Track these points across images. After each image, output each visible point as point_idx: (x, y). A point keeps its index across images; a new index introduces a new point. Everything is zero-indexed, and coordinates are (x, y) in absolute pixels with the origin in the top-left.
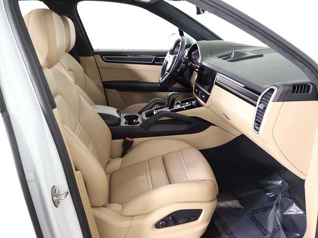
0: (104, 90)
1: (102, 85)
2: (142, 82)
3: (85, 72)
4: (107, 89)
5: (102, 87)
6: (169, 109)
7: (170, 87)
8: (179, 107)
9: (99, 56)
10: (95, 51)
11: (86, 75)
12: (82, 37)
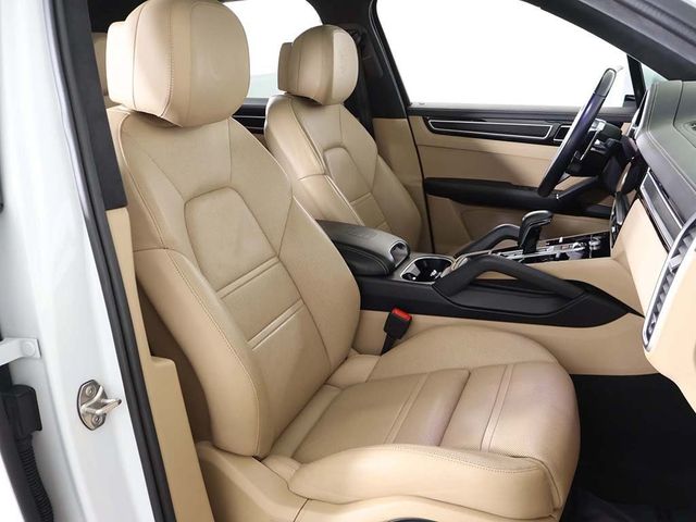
0: (426, 198)
1: (421, 185)
2: (517, 187)
3: (382, 152)
4: (432, 198)
5: (421, 190)
6: (524, 253)
7: (590, 204)
8: (551, 250)
9: (420, 118)
10: (413, 106)
11: (380, 159)
12: (382, 74)
